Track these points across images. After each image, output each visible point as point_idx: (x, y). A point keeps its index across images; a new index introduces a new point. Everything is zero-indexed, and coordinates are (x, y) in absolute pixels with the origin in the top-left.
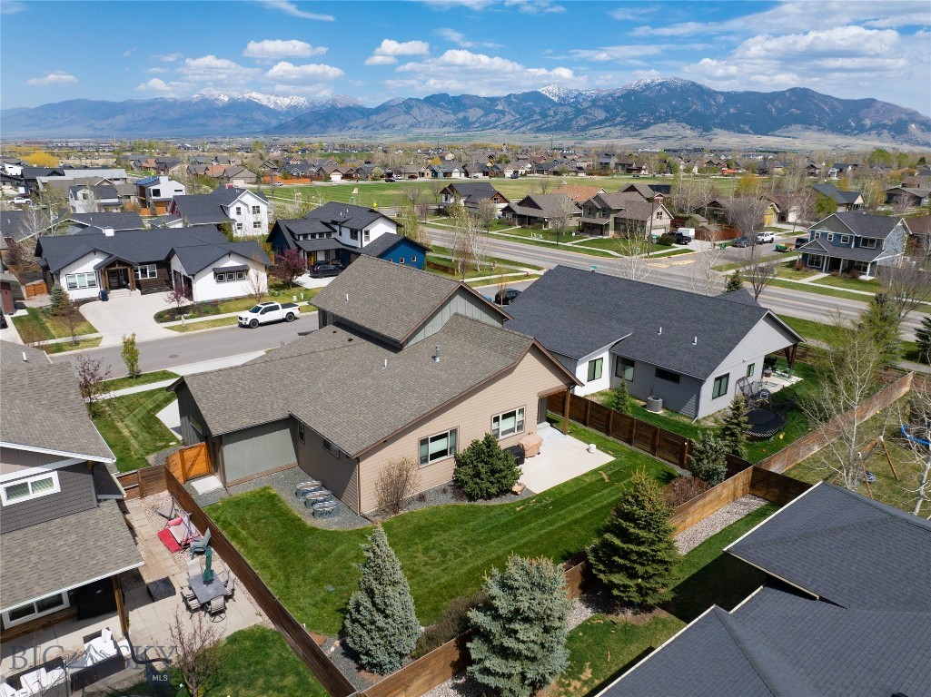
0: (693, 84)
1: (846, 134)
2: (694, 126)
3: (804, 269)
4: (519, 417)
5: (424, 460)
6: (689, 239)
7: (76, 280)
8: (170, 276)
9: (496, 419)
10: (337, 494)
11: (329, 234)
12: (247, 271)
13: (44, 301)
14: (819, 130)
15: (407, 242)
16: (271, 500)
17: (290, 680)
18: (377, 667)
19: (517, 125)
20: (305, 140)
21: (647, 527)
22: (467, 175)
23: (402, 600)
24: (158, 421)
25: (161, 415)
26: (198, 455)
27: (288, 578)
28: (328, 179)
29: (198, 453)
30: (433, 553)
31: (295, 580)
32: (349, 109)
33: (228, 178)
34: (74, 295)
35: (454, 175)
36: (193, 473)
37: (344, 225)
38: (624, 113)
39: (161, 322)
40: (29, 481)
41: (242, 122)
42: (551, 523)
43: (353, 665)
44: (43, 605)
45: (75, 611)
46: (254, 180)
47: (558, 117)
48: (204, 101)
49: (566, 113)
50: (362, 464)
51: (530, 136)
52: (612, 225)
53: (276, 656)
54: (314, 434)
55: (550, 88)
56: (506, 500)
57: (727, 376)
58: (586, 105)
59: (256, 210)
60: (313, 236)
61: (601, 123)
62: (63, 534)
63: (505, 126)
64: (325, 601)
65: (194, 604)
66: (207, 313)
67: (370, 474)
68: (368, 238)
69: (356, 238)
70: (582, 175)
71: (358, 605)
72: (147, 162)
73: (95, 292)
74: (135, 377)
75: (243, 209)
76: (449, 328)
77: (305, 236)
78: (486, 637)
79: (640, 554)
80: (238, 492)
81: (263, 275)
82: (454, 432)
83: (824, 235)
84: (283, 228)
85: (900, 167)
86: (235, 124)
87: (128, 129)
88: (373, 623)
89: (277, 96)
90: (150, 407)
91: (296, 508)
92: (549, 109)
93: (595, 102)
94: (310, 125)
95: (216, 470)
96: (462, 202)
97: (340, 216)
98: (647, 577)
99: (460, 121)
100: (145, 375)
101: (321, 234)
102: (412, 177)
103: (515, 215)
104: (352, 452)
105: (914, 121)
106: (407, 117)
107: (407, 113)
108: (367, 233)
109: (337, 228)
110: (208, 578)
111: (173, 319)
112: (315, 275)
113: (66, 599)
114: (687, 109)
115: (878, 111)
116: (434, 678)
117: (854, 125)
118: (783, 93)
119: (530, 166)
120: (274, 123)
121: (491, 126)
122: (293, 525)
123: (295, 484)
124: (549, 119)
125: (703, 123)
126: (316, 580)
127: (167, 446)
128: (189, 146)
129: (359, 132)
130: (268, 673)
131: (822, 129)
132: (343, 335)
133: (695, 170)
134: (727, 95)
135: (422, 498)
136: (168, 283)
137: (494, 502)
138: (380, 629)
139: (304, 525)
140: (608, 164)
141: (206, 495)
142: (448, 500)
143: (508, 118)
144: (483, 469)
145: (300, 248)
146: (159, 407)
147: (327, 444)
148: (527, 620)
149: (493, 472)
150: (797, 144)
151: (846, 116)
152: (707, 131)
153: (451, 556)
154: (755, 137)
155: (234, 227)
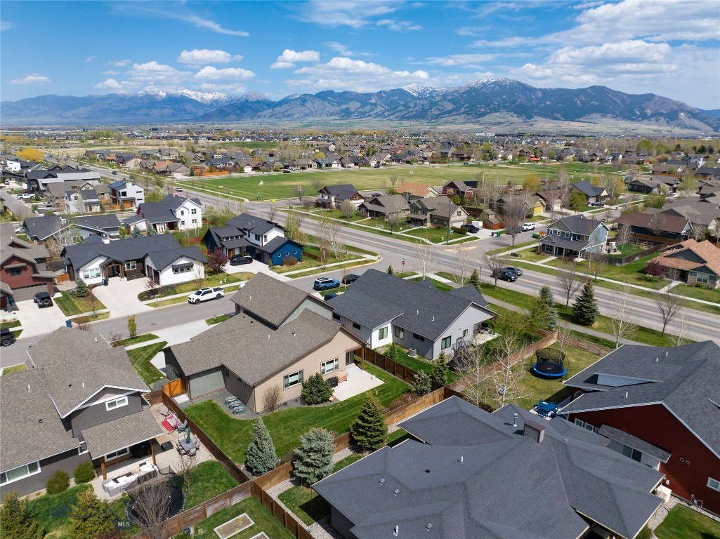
0: (519, 83)
1: (633, 120)
2: (519, 114)
3: (542, 253)
4: (335, 363)
5: (286, 386)
6: (478, 229)
7: (89, 273)
8: (144, 268)
9: (323, 365)
10: (245, 402)
11: (242, 236)
12: (192, 266)
13: (68, 286)
14: (613, 117)
15: (290, 242)
16: (213, 406)
17: (224, 480)
18: (259, 473)
19: (386, 114)
20: (224, 126)
21: (372, 416)
22: (343, 166)
23: (270, 447)
24: (152, 365)
25: (153, 361)
26: (177, 385)
27: (222, 441)
28: (242, 171)
29: (177, 383)
30: (288, 430)
31: (226, 442)
32: (258, 102)
33: (170, 172)
34: (88, 282)
35: (333, 166)
36: (174, 394)
37: (251, 231)
38: (467, 105)
39: (143, 300)
40: (117, 400)
41: (176, 112)
42: (344, 415)
43: (250, 474)
44: (119, 453)
45: (132, 455)
46: (189, 173)
47: (417, 108)
48: (147, 96)
49: (423, 105)
50: (257, 389)
51: (395, 123)
52: (429, 220)
53: (218, 471)
54: (234, 375)
55: (411, 86)
56: (326, 404)
57: (450, 337)
58: (438, 99)
59: (194, 211)
60: (232, 238)
61: (449, 112)
62: (129, 422)
63: (378, 116)
64: (239, 450)
65: (183, 452)
66: (169, 294)
67: (260, 394)
68: (266, 240)
69: (259, 240)
70: (427, 163)
71: (252, 448)
72: (109, 156)
73: (100, 280)
74: (134, 338)
75: (186, 211)
76: (302, 317)
77: (227, 238)
78: (300, 459)
79: (369, 427)
80: (197, 402)
81: (202, 269)
82: (301, 372)
83: (555, 232)
84: (213, 233)
85: (658, 154)
86: (171, 114)
87: (87, 118)
88: (257, 455)
89: (203, 92)
90: (146, 357)
91: (225, 409)
92: (410, 102)
93: (445, 97)
94: (229, 114)
95: (186, 392)
96: (333, 199)
97: (249, 225)
98: (372, 437)
99: (343, 111)
100: (140, 337)
101: (237, 237)
102: (303, 168)
103: (367, 210)
104: (251, 383)
105: (683, 111)
106: (303, 108)
107: (303, 105)
108: (265, 237)
109: (247, 232)
110: (188, 441)
111: (149, 299)
112: (233, 263)
113: (128, 450)
114: (514, 102)
115: (656, 103)
116: (282, 478)
117: (638, 113)
118: (585, 90)
119: (389, 156)
120: (201, 113)
121: (367, 115)
122: (224, 417)
123: (225, 398)
124: (410, 110)
125: (526, 112)
126: (235, 442)
127: (159, 379)
128: (136, 134)
129: (266, 120)
130: (215, 478)
131: (615, 116)
132: (249, 319)
133: (510, 157)
134: (544, 91)
135: (285, 404)
136: (143, 272)
137: (320, 405)
138: (260, 458)
139: (229, 418)
140: (447, 153)
141: (182, 404)
142: (298, 405)
143: (379, 109)
144: (314, 390)
145: (223, 246)
146: (151, 357)
147: (240, 380)
148: (315, 451)
149: (319, 391)
150: (597, 128)
151: (633, 107)
152: (530, 118)
153: (296, 430)
154: (566, 123)
155: (179, 224)
